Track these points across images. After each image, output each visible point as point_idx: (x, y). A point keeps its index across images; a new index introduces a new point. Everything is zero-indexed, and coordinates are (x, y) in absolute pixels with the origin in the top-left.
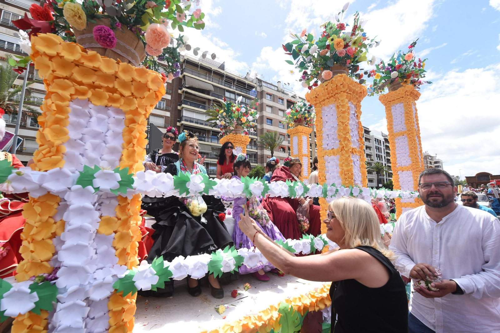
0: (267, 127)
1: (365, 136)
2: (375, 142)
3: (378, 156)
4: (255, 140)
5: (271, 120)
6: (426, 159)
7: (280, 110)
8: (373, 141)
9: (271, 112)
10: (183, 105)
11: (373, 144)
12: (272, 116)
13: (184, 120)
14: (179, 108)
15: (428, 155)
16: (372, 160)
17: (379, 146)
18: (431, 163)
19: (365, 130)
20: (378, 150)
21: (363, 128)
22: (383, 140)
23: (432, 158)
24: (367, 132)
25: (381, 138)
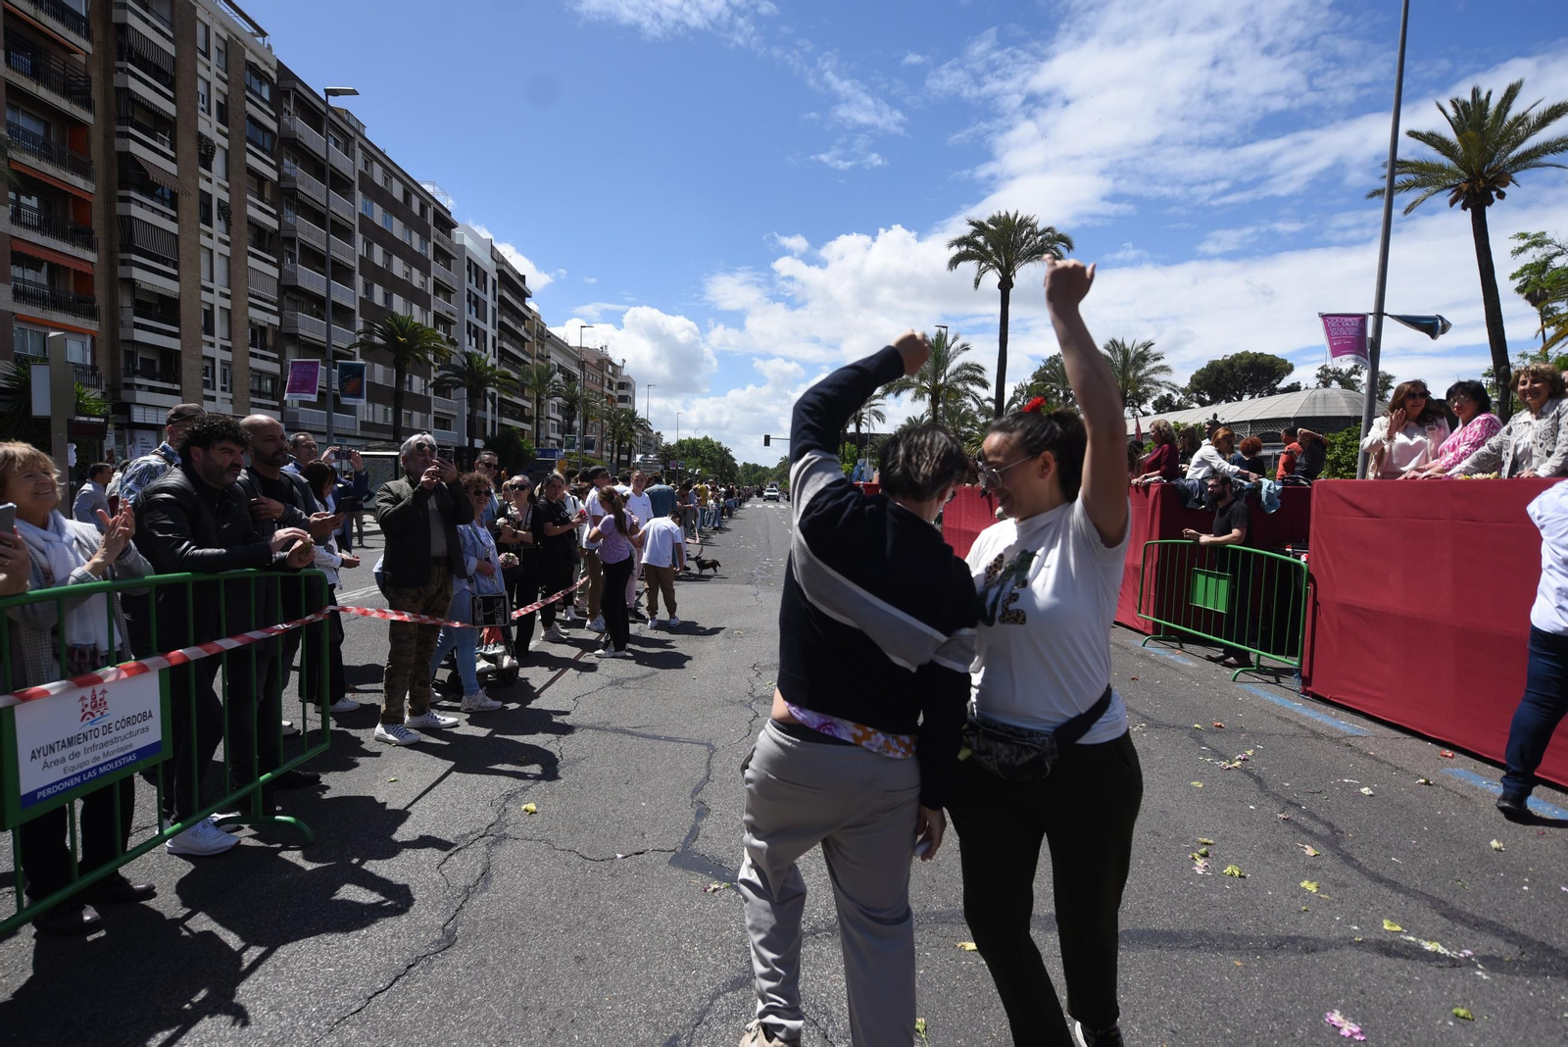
1: (433, 239)
2: (467, 273)
3: (476, 332)
6: (602, 371)
8: (460, 264)
11: (460, 280)
15: (607, 360)
16: (453, 343)
17: (480, 294)
18: (610, 382)
19: (437, 215)
20: (474, 308)
21: (431, 201)
22: (492, 275)
23: (614, 370)
24: (445, 224)
25: (489, 266)
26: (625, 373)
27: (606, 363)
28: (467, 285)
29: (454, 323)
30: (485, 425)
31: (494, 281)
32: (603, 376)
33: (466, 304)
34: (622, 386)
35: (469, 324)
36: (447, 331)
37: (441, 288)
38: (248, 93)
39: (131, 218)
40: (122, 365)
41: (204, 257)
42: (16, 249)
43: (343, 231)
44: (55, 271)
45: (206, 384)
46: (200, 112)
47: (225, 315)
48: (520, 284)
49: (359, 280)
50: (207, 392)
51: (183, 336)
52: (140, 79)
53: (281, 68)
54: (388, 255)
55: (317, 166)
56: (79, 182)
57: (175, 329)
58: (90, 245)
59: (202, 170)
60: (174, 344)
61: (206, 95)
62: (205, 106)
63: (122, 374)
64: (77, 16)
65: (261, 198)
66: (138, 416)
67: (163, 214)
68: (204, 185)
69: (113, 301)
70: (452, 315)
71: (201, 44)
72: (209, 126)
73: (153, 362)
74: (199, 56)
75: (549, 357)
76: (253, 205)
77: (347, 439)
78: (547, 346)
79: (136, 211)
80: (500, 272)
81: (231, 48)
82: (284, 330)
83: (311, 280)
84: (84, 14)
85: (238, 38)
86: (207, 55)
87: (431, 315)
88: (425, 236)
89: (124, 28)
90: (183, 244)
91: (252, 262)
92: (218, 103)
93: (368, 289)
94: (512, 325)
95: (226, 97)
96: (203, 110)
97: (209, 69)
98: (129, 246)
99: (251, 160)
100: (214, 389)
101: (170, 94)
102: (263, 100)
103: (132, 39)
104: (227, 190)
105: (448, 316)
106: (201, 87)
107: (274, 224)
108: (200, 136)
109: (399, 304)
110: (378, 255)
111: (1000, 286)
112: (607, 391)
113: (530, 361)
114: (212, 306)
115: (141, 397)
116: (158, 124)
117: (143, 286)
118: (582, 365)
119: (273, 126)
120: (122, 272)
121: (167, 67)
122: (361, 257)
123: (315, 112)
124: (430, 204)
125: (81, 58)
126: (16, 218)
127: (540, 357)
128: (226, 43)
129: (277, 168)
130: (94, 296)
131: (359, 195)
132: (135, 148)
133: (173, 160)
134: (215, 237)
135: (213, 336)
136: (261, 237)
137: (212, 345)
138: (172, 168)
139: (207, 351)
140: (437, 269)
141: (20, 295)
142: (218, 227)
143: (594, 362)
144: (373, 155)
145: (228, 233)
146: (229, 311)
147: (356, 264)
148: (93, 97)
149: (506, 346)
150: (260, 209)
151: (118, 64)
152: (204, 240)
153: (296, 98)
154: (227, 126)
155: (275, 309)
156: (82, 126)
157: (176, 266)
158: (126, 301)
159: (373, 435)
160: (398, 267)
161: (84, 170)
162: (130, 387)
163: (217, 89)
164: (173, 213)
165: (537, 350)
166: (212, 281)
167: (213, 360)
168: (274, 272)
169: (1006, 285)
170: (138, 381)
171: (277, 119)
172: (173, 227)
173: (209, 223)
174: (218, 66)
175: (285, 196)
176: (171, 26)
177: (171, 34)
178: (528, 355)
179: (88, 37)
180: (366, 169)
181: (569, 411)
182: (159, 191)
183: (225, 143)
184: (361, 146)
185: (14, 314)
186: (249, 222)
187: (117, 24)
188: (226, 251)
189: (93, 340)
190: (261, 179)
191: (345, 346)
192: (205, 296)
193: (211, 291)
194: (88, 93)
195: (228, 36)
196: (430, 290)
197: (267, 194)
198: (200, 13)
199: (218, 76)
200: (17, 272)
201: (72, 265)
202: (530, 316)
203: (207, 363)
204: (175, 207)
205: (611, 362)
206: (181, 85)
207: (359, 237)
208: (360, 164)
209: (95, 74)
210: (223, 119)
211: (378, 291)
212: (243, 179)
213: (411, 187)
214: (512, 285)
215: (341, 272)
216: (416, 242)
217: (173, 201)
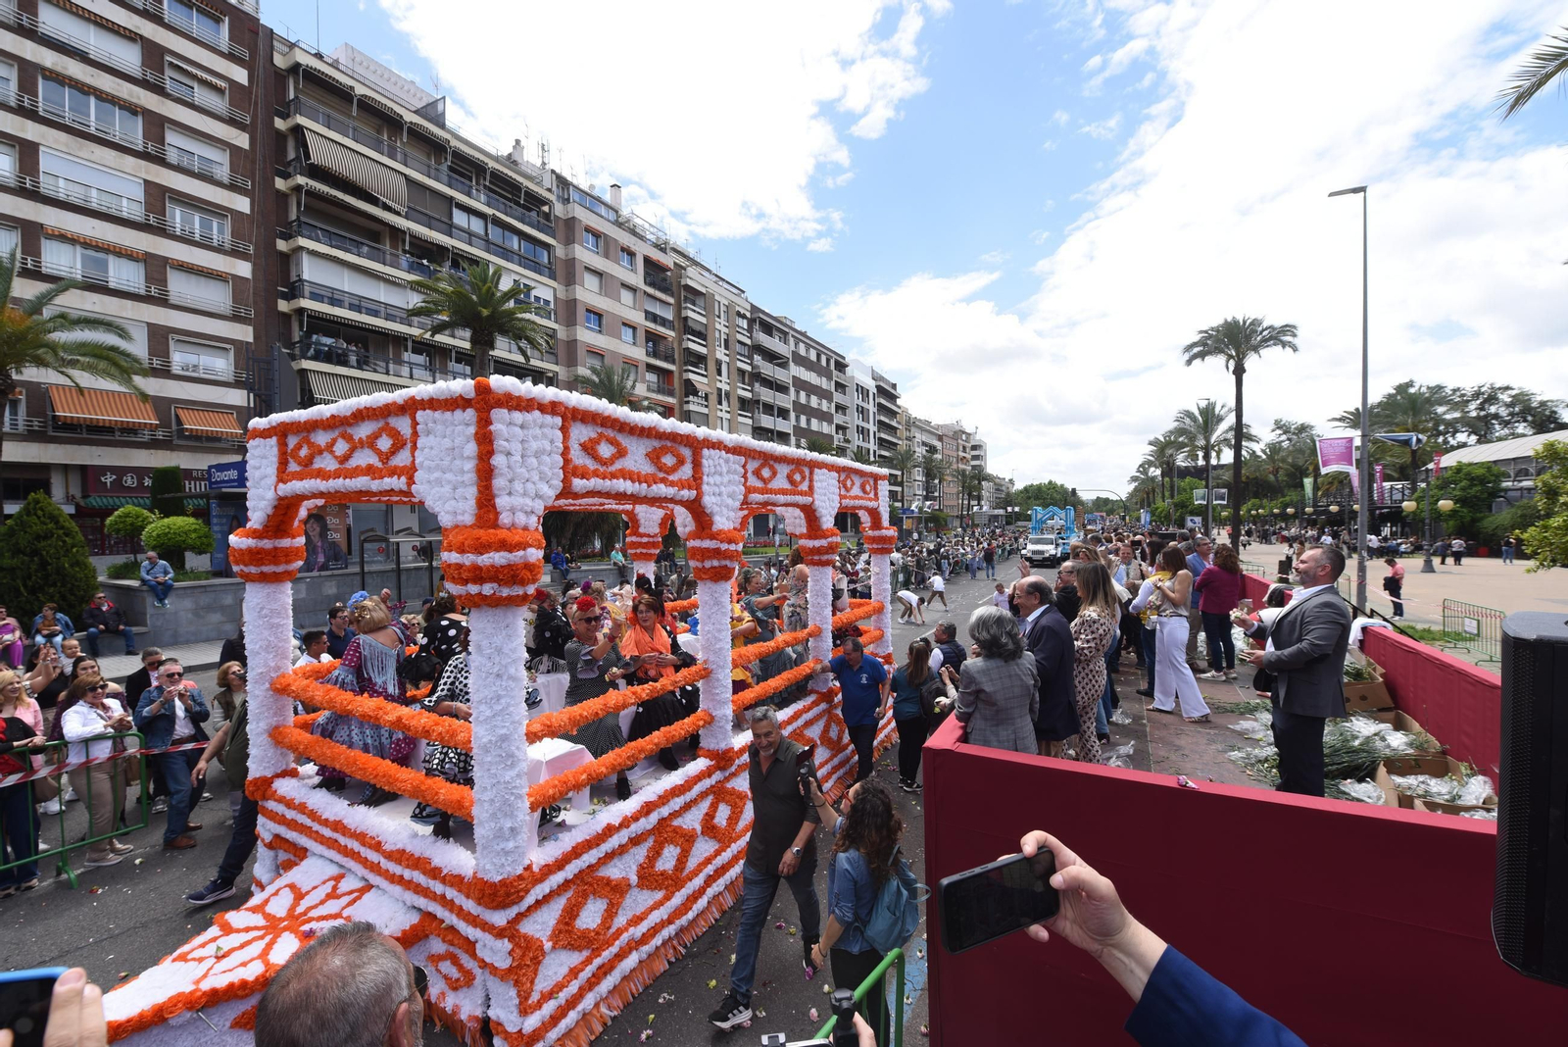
0: (586, 335)
1: (835, 378)
2: (856, 394)
3: (862, 431)
4: (551, 375)
5: (599, 316)
6: (957, 440)
7: (625, 286)
8: (851, 389)
9: (597, 290)
10: (302, 242)
11: (852, 400)
12: (601, 303)
13: (307, 293)
14: (282, 245)
15: (960, 431)
16: (847, 441)
17: (865, 405)
18: (964, 448)
19: (837, 362)
20: (861, 416)
21: (834, 355)
22: (873, 390)
23: (967, 438)
24: (841, 366)
25: (870, 385)
26: (978, 437)
27: (959, 433)
28: (856, 401)
29: (848, 428)
31: (874, 393)
32: (958, 443)
33: (856, 414)
34: (974, 448)
35: (858, 426)
36: (844, 434)
37: (840, 408)
38: (738, 329)
39: (689, 411)
41: (719, 421)
43: (782, 388)
46: (717, 348)
48: (893, 391)
49: (793, 415)
52: (694, 342)
53: (754, 309)
54: (808, 396)
55: (771, 356)
56: (670, 399)
59: (718, 378)
61: (718, 337)
62: (719, 344)
64: (670, 321)
65: (744, 383)
67: (702, 405)
68: (719, 385)
70: (847, 423)
71: (717, 313)
72: (721, 354)
74: (716, 318)
75: (915, 437)
76: (741, 388)
78: (913, 429)
79: (692, 407)
80: (878, 387)
81: (729, 308)
83: (767, 421)
84: (672, 319)
85: (734, 302)
86: (719, 317)
87: (834, 426)
88: (829, 378)
89: (687, 319)
90: (710, 418)
91: (740, 419)
92: (725, 340)
93: (798, 418)
94: (887, 420)
95: (728, 335)
96: (718, 346)
97: (720, 323)
99: (740, 365)
101: (705, 344)
102: (744, 329)
103: (690, 323)
104: (729, 384)
105: (845, 425)
106: (717, 335)
107: (749, 395)
108: (717, 360)
109: (815, 425)
110: (803, 399)
111: (1235, 372)
112: (961, 454)
113: (900, 442)
116: (699, 360)
118: (940, 438)
119: (748, 342)
121: (703, 331)
122: (794, 401)
123: (768, 329)
124: (833, 358)
125: (670, 340)
127: (908, 439)
128: (727, 306)
129: (751, 364)
131: (792, 364)
132: (692, 376)
133: (705, 376)
134: (724, 410)
136: (745, 404)
138: (705, 380)
140: (838, 397)
142: (724, 403)
143: (951, 434)
144: (802, 337)
145: (729, 407)
147: (790, 406)
149: (883, 436)
150: (744, 389)
151: (685, 337)
152: (719, 414)
153: (759, 321)
154: (728, 350)
156: (669, 373)
160: (814, 401)
161: (671, 394)
163: (724, 332)
165: (905, 434)
168: (750, 422)
171: (751, 338)
172: (705, 411)
173: (720, 403)
174: (724, 320)
175: (756, 377)
176: (705, 309)
177: (705, 313)
178: (899, 439)
179: (673, 329)
180: (796, 348)
181: (929, 474)
182: (701, 393)
183: (727, 359)
184: (793, 335)
186: (739, 398)
187: (684, 318)
188: (728, 416)
190: (742, 372)
194: (674, 356)
195: (729, 302)
196: (833, 411)
197: (746, 380)
198: (717, 297)
199: (724, 325)
202: (899, 411)
204: (706, 400)
205: (964, 432)
206: (708, 338)
207: (792, 389)
208: (792, 348)
209: (676, 346)
210: (727, 348)
211: (803, 418)
212: (735, 375)
213: (821, 349)
214: (887, 393)
215: (783, 413)
216: (823, 383)
217: (706, 398)
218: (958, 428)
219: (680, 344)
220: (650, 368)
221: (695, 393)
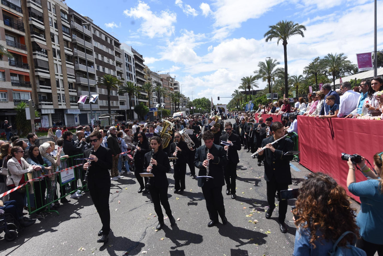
1: (115, 50)
2: (125, 58)
3: (129, 75)
6: (168, 81)
8: (123, 56)
15: (169, 77)
16: (123, 79)
17: (130, 63)
18: (171, 84)
19: (115, 42)
20: (128, 68)
21: (113, 39)
22: (133, 57)
23: (172, 80)
24: (118, 44)
25: (131, 54)
27: (169, 78)
28: (125, 61)
29: (123, 73)
30: (134, 102)
31: (133, 59)
32: (169, 82)
33: (126, 67)
34: (175, 84)
35: (127, 73)
37: (118, 64)
38: (62, 19)
39: (36, 59)
40: (38, 99)
41: (55, 66)
42: (11, 72)
43: (89, 52)
44: (20, 76)
45: (59, 101)
46: (50, 27)
47: (62, 81)
48: (141, 58)
49: (95, 65)
50: (59, 103)
51: (52, 89)
52: (36, 21)
53: (70, 10)
54: (102, 57)
55: (81, 35)
56: (23, 52)
57: (50, 87)
58: (28, 68)
59: (53, 43)
60: (50, 91)
61: (51, 21)
62: (51, 25)
63: (38, 101)
65: (68, 47)
66: (43, 112)
67: (44, 56)
68: (53, 47)
69: (34, 82)
70: (122, 71)
71: (49, 8)
72: (53, 30)
73: (45, 97)
74: (49, 11)
75: (151, 79)
76: (66, 49)
77: (96, 111)
78: (151, 76)
79: (38, 57)
80: (135, 56)
81: (56, 7)
82: (77, 83)
83: (82, 67)
84: (20, 7)
85: (58, 4)
86: (50, 10)
87: (116, 72)
88: (112, 49)
89: (30, 8)
90: (50, 63)
91: (67, 65)
92: (55, 23)
93: (98, 67)
94: (139, 71)
95: (56, 21)
96: (51, 26)
97: (51, 14)
98: (37, 67)
99: (64, 37)
100: (61, 102)
101: (43, 23)
102: (66, 19)
103: (32, 11)
104: (59, 47)
105: (121, 71)
106: (50, 20)
107: (71, 54)
108: (51, 33)
109: (107, 71)
110: (100, 58)
111: (283, 44)
112: (170, 87)
113: (146, 81)
114: (58, 79)
115: (44, 107)
116: (41, 32)
117: (41, 77)
118: (162, 80)
119: (69, 26)
120: (36, 74)
121: (41, 16)
122: (95, 59)
123: (79, 20)
124: (113, 40)
125: (21, 18)
126: (10, 64)
127: (149, 79)
128: (55, 6)
129: (71, 38)
130: (30, 81)
131: (93, 41)
132: (36, 40)
133: (45, 41)
134: (57, 60)
135: (59, 87)
136: (69, 58)
137: (59, 90)
138: (45, 43)
139: (58, 92)
140: (117, 58)
141: (13, 84)
142: (58, 56)
143: (166, 78)
144: (96, 28)
145: (60, 58)
146: (63, 80)
147: (94, 61)
148: (25, 28)
149: (138, 78)
150: (68, 50)
151: (29, 18)
152: (55, 62)
153: (74, 16)
154: (57, 29)
155: (74, 77)
156: (22, 37)
157: (48, 70)
158: (37, 81)
159: (103, 109)
160: (106, 60)
161: (24, 48)
162: (40, 104)
163: (54, 19)
164: (46, 56)
165: (148, 77)
166: (58, 72)
167: (60, 94)
168: (73, 67)
169: (285, 44)
170: (43, 102)
171: (70, 24)
172: (46, 59)
173: (55, 56)
174: (54, 13)
175: (74, 45)
176: (41, 5)
177: (41, 7)
178: (145, 79)
179: (22, 13)
180: (94, 33)
181: (159, 95)
182: (42, 50)
183: (57, 33)
184: (92, 27)
185: (12, 89)
186: (65, 54)
187: (28, 7)
188: (60, 63)
189: (31, 93)
190: (67, 41)
191: (94, 85)
192: (57, 77)
193: (58, 75)
194: (23, 27)
195: (55, 4)
196: (115, 65)
197: (69, 46)
199: (54, 15)
200: (12, 78)
201: (24, 74)
202: (145, 67)
203: (59, 95)
204: (47, 54)
205: (171, 78)
206: (45, 20)
207: (94, 53)
208: (93, 32)
209: (24, 22)
210: (56, 27)
211: (101, 67)
212: (63, 43)
213: (107, 36)
214: (139, 59)
215: (90, 64)
216: (110, 51)
217: (46, 53)
218: (168, 76)
219: (27, 22)
220: (8, 32)
221: (39, 49)
